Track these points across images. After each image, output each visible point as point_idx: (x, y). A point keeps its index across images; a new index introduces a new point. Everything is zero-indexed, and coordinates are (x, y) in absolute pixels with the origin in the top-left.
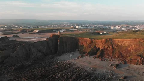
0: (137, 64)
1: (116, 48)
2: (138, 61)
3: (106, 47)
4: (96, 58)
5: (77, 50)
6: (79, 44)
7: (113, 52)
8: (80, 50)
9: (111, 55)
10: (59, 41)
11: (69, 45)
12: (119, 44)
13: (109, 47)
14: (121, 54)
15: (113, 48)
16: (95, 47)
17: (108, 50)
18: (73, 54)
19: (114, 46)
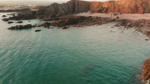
0: (128, 13)
1: (116, 6)
2: (129, 11)
3: (110, 6)
4: (102, 13)
5: (89, 11)
6: (91, 6)
7: (114, 9)
8: (91, 10)
9: (112, 11)
10: (76, 4)
11: (83, 6)
12: (119, 3)
13: (112, 6)
14: (119, 10)
15: (114, 6)
16: (102, 7)
17: (111, 8)
18: (86, 13)
19: (115, 5)
